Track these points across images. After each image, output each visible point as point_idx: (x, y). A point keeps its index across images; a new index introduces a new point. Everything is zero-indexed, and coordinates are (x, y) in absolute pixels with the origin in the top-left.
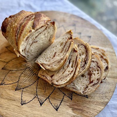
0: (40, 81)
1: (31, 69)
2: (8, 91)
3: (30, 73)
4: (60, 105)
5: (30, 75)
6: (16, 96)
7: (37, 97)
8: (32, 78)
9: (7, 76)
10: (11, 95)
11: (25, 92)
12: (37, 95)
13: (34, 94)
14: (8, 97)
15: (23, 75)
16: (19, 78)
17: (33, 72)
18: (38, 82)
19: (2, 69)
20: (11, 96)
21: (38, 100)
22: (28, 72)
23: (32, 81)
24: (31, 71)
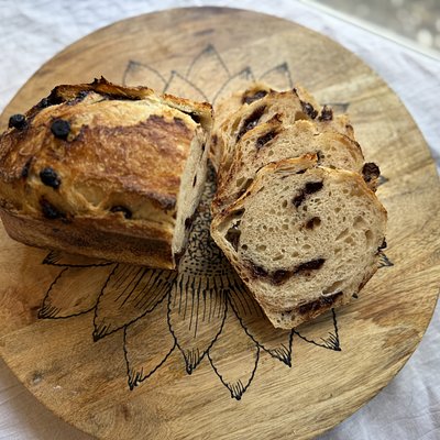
0: (237, 300)
1: (184, 283)
2: (170, 391)
3: (190, 295)
4: (336, 331)
5: (196, 301)
6: (203, 388)
7: (261, 349)
8: (208, 309)
9: (128, 350)
10: (189, 395)
11: (218, 359)
12: (258, 345)
13: (250, 348)
14: (182, 405)
15: (173, 316)
16: (173, 332)
17: (196, 287)
18: (232, 306)
19: (96, 339)
20: (188, 399)
21: (273, 356)
22: (184, 298)
23: (216, 315)
24: (190, 289)
